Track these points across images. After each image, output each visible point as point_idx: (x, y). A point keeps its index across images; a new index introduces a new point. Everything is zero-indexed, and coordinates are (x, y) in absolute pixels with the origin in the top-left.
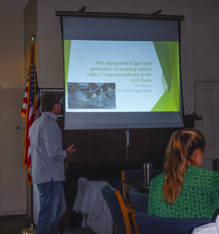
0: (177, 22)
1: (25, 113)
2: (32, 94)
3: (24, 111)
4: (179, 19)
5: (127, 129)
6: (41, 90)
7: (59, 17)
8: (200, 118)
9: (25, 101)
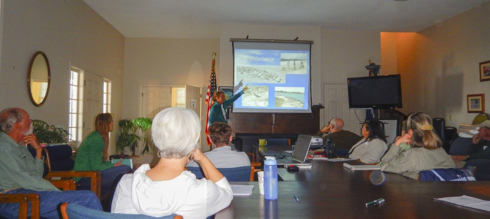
0: (309, 45)
1: (207, 101)
2: (211, 90)
3: (207, 100)
4: (311, 43)
5: (273, 113)
6: (220, 88)
7: (231, 42)
8: (323, 108)
9: (208, 94)
